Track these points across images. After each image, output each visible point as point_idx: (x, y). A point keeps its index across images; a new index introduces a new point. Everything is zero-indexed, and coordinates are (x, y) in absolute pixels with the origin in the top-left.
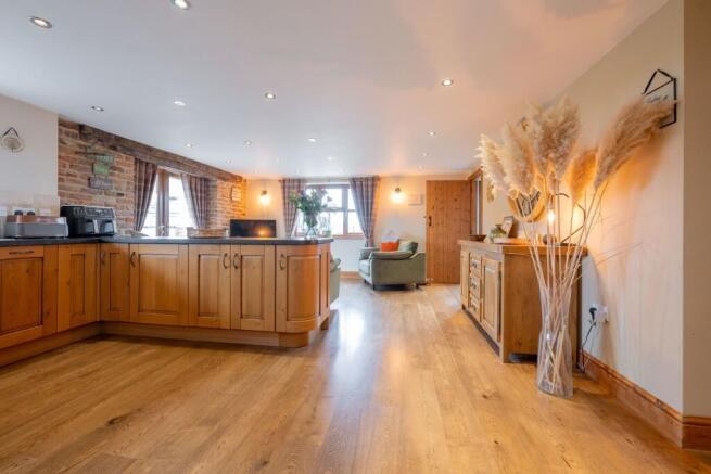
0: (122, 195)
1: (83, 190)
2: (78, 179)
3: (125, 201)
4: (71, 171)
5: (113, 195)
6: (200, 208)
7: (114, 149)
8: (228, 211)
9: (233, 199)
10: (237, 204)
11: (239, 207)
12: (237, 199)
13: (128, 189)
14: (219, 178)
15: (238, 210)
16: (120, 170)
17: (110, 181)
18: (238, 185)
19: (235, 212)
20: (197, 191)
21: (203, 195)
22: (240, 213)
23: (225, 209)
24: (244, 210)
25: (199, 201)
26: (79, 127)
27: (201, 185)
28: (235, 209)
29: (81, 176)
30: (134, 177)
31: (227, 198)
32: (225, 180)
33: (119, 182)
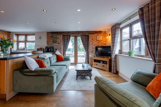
0: (59, 43)
1: (52, 43)
2: (51, 41)
3: (60, 44)
4: (50, 40)
5: (57, 43)
6: (85, 44)
7: (57, 34)
8: (95, 43)
9: (97, 39)
10: (100, 41)
11: (102, 42)
12: (100, 39)
13: (60, 42)
14: (90, 34)
15: (101, 43)
16: (59, 38)
17: (56, 41)
18: (100, 34)
19: (99, 44)
20: (84, 39)
21: (86, 40)
22: (102, 44)
23: (93, 43)
24: (105, 43)
25: (85, 42)
26: (51, 32)
27: (86, 37)
28: (99, 43)
29: (52, 41)
30: (63, 39)
31: (95, 39)
32: (93, 34)
33: (58, 41)
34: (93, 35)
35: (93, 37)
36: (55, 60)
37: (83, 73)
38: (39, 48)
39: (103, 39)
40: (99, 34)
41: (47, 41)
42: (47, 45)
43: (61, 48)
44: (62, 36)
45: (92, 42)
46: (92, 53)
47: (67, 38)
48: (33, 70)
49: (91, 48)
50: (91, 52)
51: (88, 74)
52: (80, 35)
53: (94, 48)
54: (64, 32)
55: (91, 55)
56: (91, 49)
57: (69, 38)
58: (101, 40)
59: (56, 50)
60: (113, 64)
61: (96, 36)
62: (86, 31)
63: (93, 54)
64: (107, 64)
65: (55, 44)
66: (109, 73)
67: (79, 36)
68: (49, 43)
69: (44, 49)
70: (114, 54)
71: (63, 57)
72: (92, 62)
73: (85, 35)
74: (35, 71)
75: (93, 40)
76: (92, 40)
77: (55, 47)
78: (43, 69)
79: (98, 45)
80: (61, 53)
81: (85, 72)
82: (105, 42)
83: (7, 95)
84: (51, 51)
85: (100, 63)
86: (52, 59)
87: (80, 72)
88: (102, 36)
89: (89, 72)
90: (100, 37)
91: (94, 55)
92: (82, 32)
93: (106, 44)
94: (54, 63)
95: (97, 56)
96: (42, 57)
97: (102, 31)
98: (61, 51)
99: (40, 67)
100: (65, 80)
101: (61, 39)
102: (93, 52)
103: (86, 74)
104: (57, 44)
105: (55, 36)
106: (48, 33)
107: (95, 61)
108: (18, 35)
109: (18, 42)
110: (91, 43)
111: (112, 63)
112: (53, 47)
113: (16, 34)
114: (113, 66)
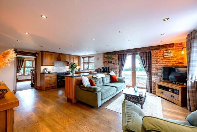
1: (108, 63)
3: (115, 65)
6: (146, 63)
7: (113, 54)
8: (161, 63)
9: (165, 56)
10: (170, 58)
11: (175, 60)
12: (170, 56)
13: (115, 62)
14: (152, 50)
15: (172, 61)
16: (114, 58)
17: (111, 61)
18: (171, 48)
19: (169, 63)
20: (144, 57)
21: (147, 58)
22: (175, 63)
23: (158, 62)
24: (180, 61)
25: (145, 61)
26: (107, 53)
27: (146, 55)
28: (169, 61)
29: (107, 61)
30: (118, 59)
31: (161, 57)
32: (157, 49)
33: (113, 61)
34: (158, 51)
35: (157, 53)
36: (109, 81)
37: (132, 99)
38: (97, 68)
39: (176, 56)
40: (168, 49)
41: (104, 61)
42: (104, 65)
43: (116, 69)
44: (117, 55)
45: (155, 60)
46: (156, 76)
47: (122, 58)
48: (85, 86)
49: (155, 68)
50: (155, 74)
51: (138, 101)
52: (139, 53)
53: (160, 69)
54: (118, 52)
55: (155, 79)
56: (155, 71)
57: (124, 58)
58: (172, 57)
59: (112, 70)
60: (189, 96)
61: (162, 51)
62: (146, 47)
63: (158, 77)
64: (178, 94)
65: (110, 65)
66: (183, 108)
67: (137, 54)
68: (106, 63)
69: (100, 69)
70: (191, 79)
71: (117, 78)
72: (156, 88)
73: (146, 52)
74: (86, 87)
75: (158, 58)
76: (156, 58)
77: (110, 68)
78: (93, 87)
79: (167, 65)
80: (116, 74)
81: (134, 98)
82: (180, 59)
83: (73, 100)
84: (106, 72)
85: (168, 91)
86: (105, 79)
87: (128, 97)
88: (175, 51)
89: (140, 99)
90: (171, 53)
91: (159, 79)
92: (140, 49)
93: (183, 63)
94: (107, 83)
95: (164, 80)
96: (95, 77)
97: (174, 43)
98: (116, 71)
99: (91, 85)
100: (113, 101)
101: (116, 59)
102: (157, 74)
103: (136, 100)
104: (112, 65)
105: (111, 56)
106: (104, 54)
107: (160, 87)
108: (84, 58)
109: (84, 63)
110: (155, 63)
111: (187, 93)
112: (108, 67)
113: (83, 57)
114: (189, 100)
